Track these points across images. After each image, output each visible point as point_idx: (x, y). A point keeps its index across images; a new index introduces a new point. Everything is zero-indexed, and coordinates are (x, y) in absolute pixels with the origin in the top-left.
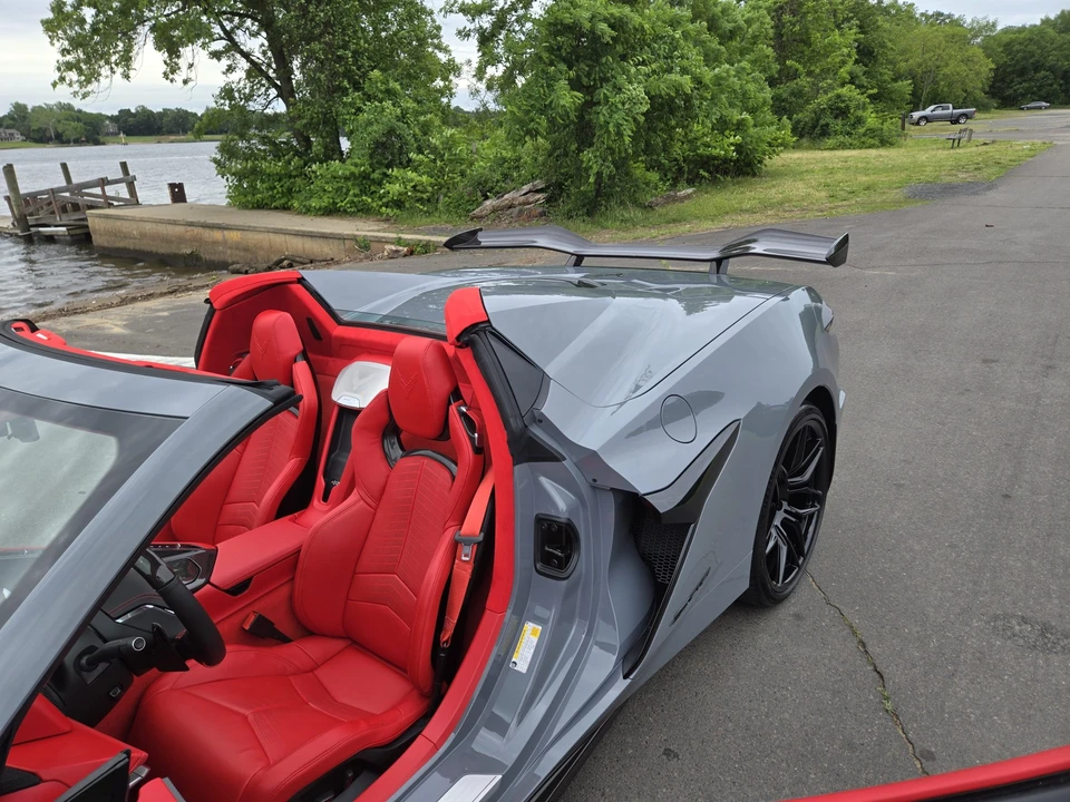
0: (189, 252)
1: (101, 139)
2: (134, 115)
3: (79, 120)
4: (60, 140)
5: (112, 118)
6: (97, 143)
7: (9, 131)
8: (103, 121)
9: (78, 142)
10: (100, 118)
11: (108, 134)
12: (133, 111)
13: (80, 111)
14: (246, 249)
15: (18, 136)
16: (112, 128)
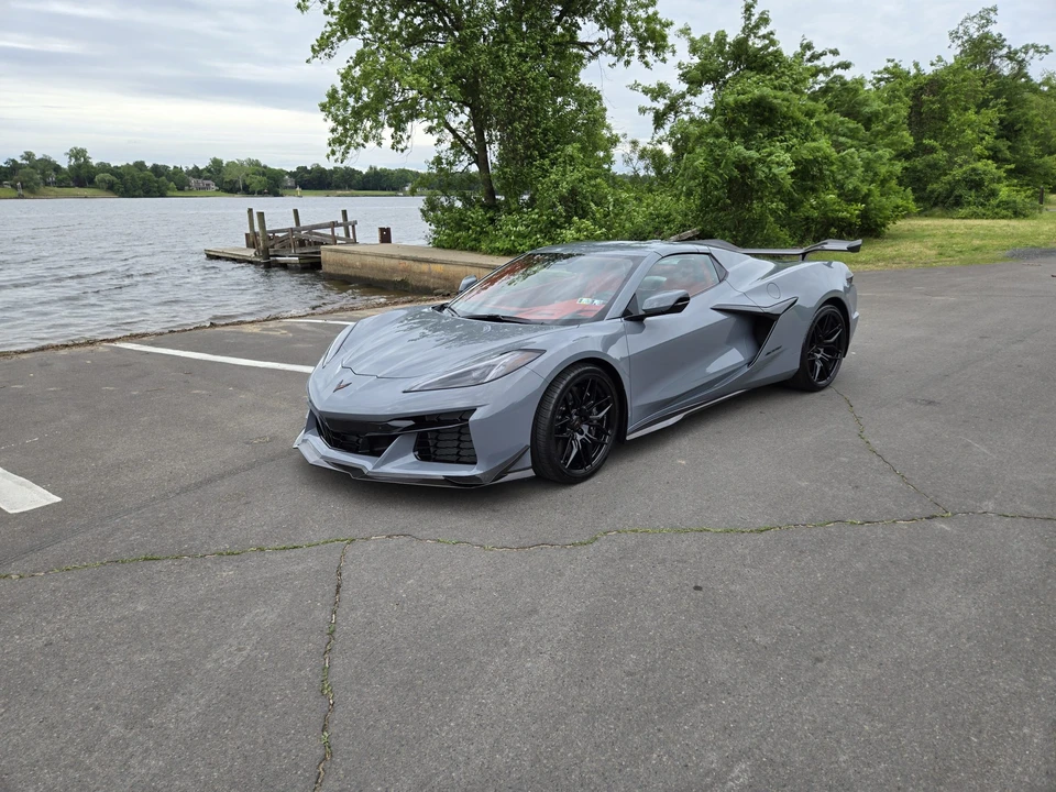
0: (399, 279)
1: (281, 191)
2: (309, 172)
3: (264, 174)
4: (247, 191)
5: (291, 174)
6: (277, 194)
7: (206, 182)
8: (283, 176)
9: (261, 193)
10: (281, 173)
11: (286, 188)
12: (309, 168)
13: (265, 167)
14: (446, 279)
15: (213, 187)
16: (289, 182)
